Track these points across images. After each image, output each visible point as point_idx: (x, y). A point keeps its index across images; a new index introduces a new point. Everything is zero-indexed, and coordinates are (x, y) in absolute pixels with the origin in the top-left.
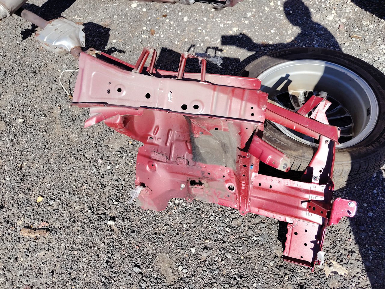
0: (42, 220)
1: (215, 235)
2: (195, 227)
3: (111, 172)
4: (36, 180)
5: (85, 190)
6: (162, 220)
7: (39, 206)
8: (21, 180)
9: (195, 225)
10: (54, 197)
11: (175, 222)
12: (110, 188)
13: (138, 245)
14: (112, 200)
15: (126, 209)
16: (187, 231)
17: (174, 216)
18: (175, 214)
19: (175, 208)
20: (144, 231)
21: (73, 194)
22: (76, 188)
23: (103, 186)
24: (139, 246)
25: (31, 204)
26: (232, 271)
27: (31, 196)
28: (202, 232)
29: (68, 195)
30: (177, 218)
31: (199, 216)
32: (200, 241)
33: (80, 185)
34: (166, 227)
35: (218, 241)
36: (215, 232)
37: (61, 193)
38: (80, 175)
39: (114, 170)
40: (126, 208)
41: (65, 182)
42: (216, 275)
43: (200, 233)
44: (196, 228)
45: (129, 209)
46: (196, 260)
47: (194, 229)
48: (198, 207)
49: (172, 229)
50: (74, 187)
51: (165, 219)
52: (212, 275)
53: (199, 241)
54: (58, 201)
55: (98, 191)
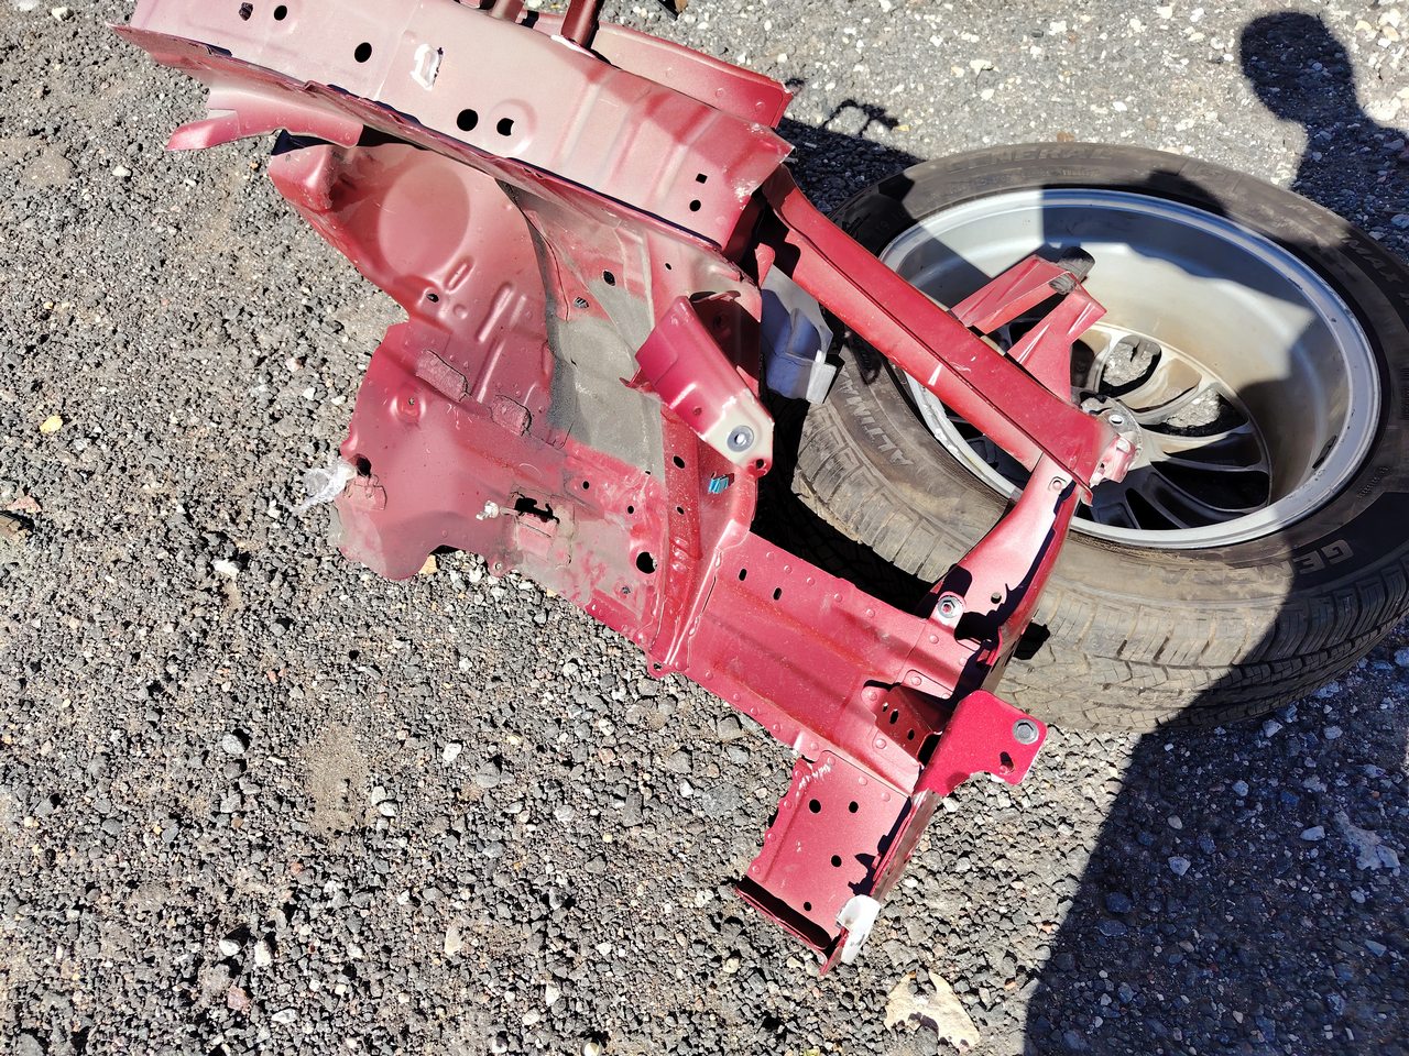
0: (26, 490)
1: (551, 731)
2: (496, 679)
3: (311, 412)
4: (71, 364)
5: (202, 442)
6: (397, 619)
7: (39, 444)
8: (30, 349)
9: (500, 672)
10: (98, 430)
11: (438, 641)
12: (280, 461)
13: (277, 672)
14: (267, 500)
15: (297, 545)
16: (462, 685)
17: (445, 620)
18: (451, 615)
19: (461, 596)
20: (321, 634)
21: (159, 442)
22: (179, 425)
23: (262, 446)
24: (280, 674)
25: (22, 431)
26: (549, 869)
27: (32, 408)
28: (510, 704)
29: (142, 438)
30: (452, 630)
31: (528, 649)
32: (491, 729)
33: (194, 420)
34: (400, 644)
35: (550, 754)
36: (558, 721)
37: (126, 425)
38: (212, 389)
39: (322, 408)
40: (301, 540)
41: (155, 398)
42: (485, 861)
43: (502, 706)
44: (498, 683)
45: (309, 545)
46: (445, 787)
47: (490, 686)
48: (540, 618)
49: (416, 659)
50: (174, 420)
51: (409, 617)
52: (471, 856)
53: (487, 729)
54: (104, 447)
55: (239, 459)
